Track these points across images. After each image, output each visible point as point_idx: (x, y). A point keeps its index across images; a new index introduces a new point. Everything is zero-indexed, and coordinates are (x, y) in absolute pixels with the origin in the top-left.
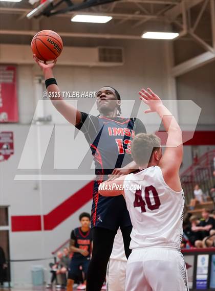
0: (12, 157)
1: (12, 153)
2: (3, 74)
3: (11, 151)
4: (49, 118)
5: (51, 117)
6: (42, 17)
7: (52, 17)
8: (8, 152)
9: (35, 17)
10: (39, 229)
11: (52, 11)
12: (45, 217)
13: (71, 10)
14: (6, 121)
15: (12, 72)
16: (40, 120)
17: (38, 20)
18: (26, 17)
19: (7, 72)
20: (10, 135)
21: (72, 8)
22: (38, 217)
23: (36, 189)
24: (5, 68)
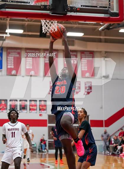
0: (91, 93)
1: (91, 91)
2: (88, 56)
3: (91, 90)
4: (108, 76)
5: (109, 75)
6: (106, 30)
7: (110, 30)
8: (89, 91)
9: (103, 30)
10: (102, 126)
11: (111, 27)
12: (105, 121)
13: (119, 27)
14: (89, 77)
15: (92, 55)
16: (104, 77)
17: (103, 32)
18: (98, 30)
19: (90, 55)
20: (90, 83)
21: (119, 26)
22: (102, 121)
23: (101, 108)
24: (89, 53)
